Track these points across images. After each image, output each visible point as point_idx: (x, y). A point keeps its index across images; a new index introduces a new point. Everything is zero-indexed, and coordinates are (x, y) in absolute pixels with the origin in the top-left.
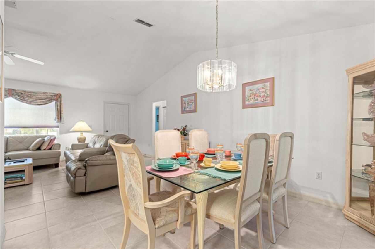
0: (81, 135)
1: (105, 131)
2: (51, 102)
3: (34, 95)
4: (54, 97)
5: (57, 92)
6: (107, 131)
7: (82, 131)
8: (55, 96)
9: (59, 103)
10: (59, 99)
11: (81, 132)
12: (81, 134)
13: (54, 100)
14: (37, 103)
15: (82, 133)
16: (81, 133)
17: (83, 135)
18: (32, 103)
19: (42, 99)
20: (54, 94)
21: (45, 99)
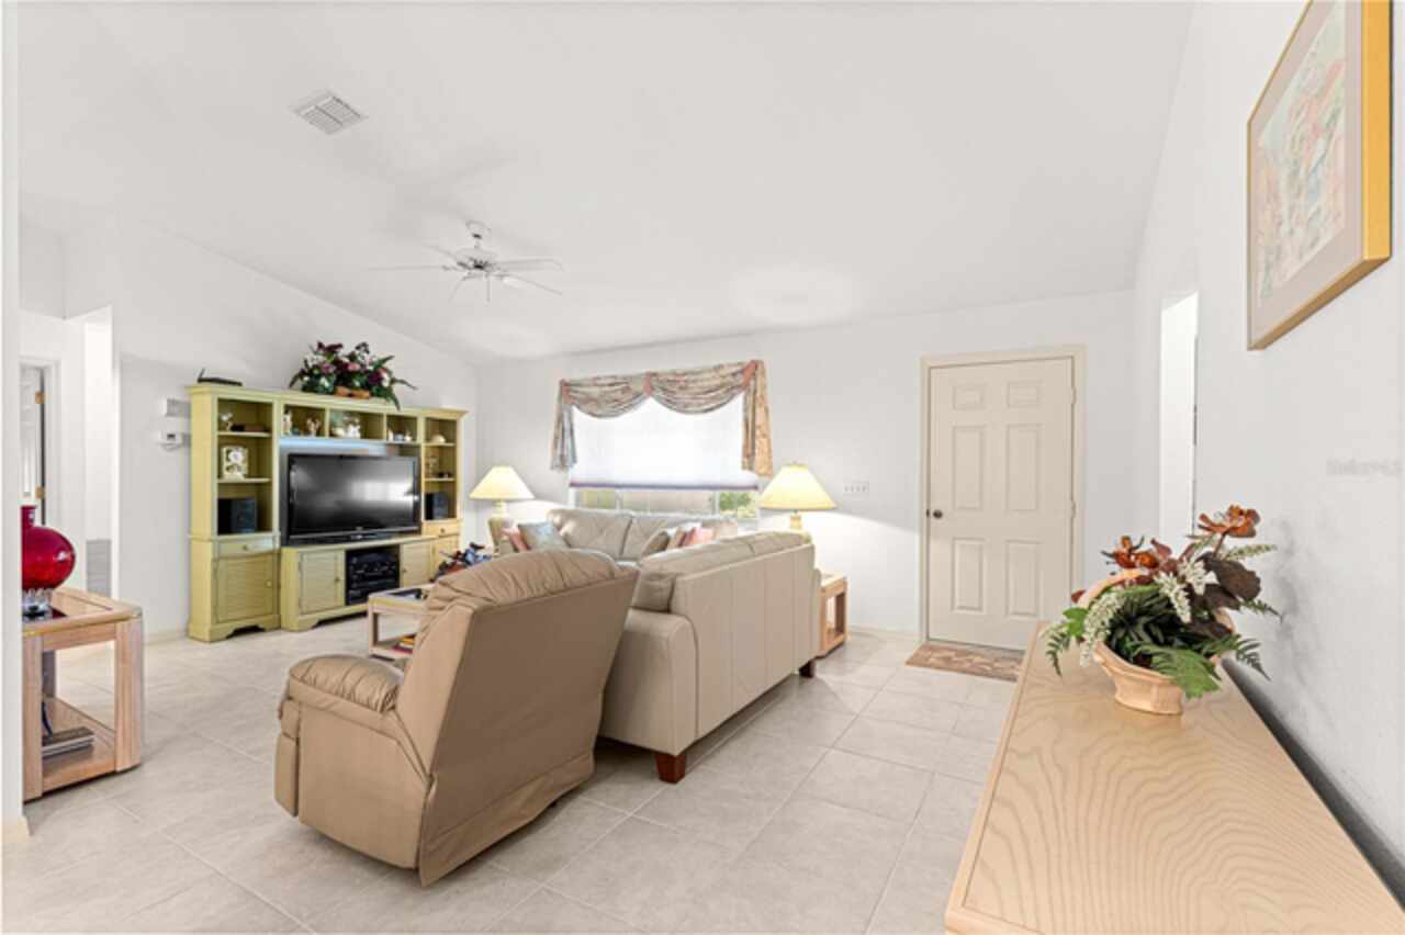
0: (792, 527)
1: (928, 513)
2: (732, 397)
3: (694, 381)
4: (739, 376)
5: (747, 359)
6: (938, 515)
7: (796, 511)
8: (742, 372)
9: (750, 399)
10: (752, 383)
11: (793, 514)
12: (796, 523)
13: (740, 387)
14: (700, 405)
15: (799, 518)
16: (793, 519)
17: (800, 527)
18: (690, 409)
19: (711, 391)
20: (739, 368)
21: (719, 387)
